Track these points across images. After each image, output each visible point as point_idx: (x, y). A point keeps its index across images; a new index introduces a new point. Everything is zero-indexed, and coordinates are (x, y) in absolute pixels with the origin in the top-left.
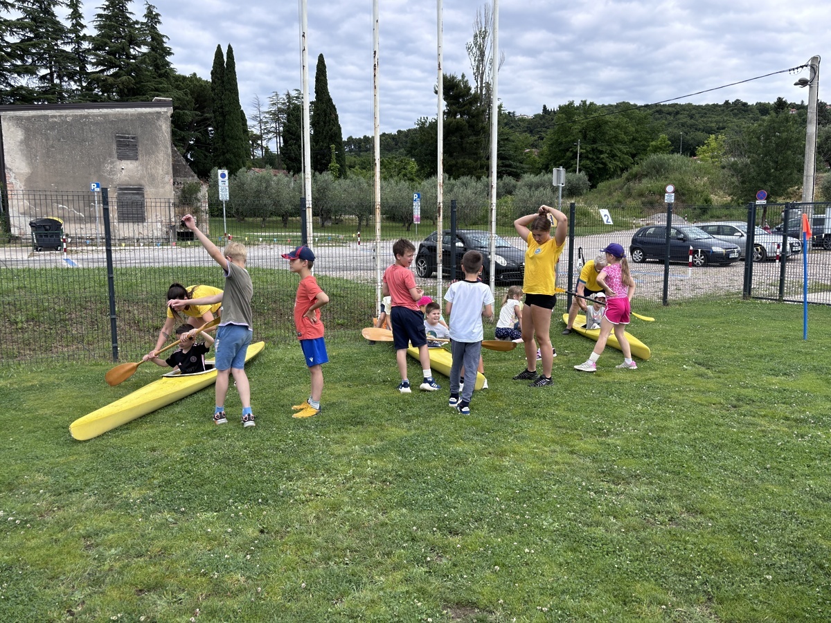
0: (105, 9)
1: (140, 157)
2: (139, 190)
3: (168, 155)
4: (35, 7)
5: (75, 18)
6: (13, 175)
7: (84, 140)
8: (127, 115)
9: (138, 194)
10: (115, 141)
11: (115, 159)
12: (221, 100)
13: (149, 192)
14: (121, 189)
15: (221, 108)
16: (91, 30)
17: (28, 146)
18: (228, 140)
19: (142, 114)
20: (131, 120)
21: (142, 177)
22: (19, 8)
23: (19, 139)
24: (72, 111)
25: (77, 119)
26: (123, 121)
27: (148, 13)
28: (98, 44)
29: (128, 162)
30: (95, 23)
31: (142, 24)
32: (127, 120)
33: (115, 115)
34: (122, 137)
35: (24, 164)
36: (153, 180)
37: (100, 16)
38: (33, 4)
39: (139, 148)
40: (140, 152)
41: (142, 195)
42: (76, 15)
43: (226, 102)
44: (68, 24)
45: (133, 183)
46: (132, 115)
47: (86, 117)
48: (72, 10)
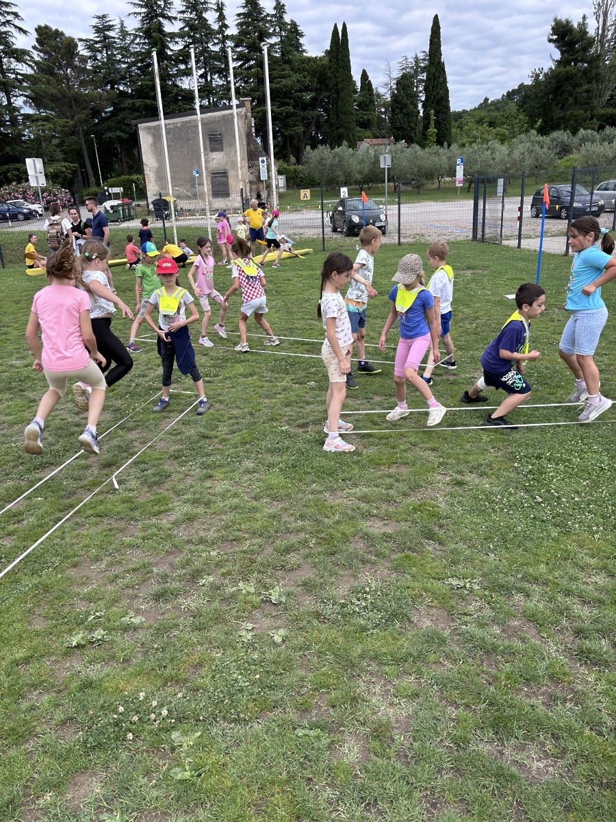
0: (244, 7)
1: (224, 149)
2: (224, 174)
3: (243, 145)
4: (191, 16)
5: (221, 20)
6: (148, 169)
7: (189, 140)
8: (215, 117)
9: (224, 176)
10: (208, 139)
11: (209, 152)
12: (336, 77)
13: (231, 173)
14: (213, 174)
15: (336, 85)
16: (233, 31)
17: (155, 147)
18: (341, 116)
19: (224, 115)
20: (218, 121)
21: (227, 164)
22: (180, 20)
23: (150, 143)
24: (180, 119)
25: (184, 124)
26: (212, 122)
27: (277, 5)
28: (238, 41)
29: (217, 153)
30: (237, 22)
31: (272, 16)
32: (215, 121)
33: (207, 118)
34: (212, 135)
35: (154, 160)
36: (234, 165)
37: (239, 15)
38: (191, 13)
39: (224, 142)
40: (224, 145)
41: (227, 177)
42: (221, 18)
43: (340, 79)
44: (215, 27)
45: (221, 169)
46: (218, 117)
47: (189, 122)
48: (218, 14)
